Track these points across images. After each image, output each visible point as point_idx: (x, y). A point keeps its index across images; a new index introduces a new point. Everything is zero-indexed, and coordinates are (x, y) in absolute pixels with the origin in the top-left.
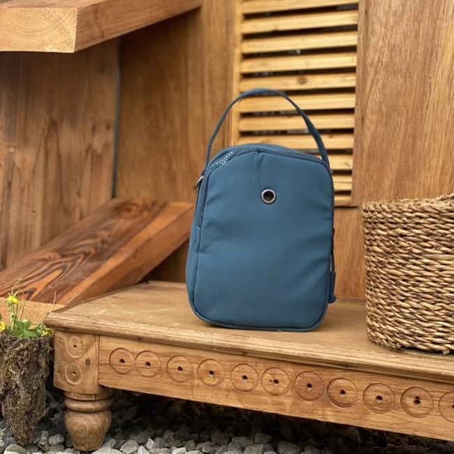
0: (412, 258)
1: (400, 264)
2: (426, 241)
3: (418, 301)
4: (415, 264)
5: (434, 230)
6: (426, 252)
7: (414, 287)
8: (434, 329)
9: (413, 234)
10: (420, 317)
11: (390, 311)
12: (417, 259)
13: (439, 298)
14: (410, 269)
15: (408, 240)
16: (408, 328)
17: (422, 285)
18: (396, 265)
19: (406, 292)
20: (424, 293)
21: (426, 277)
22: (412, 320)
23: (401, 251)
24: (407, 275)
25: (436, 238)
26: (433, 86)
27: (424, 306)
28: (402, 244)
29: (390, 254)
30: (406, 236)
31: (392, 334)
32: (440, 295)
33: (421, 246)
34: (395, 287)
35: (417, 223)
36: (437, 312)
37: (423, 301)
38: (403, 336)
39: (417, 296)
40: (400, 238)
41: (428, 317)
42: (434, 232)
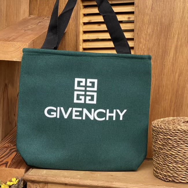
0: (173, 148)
1: (168, 149)
2: (179, 141)
3: (176, 164)
4: (174, 150)
5: (182, 137)
6: (179, 146)
7: (174, 158)
8: (182, 174)
9: (174, 139)
10: (176, 170)
11: (164, 167)
12: (175, 148)
13: (184, 163)
14: (173, 152)
15: (172, 141)
16: (172, 174)
17: (177, 158)
18: (167, 150)
19: (171, 160)
20: (178, 161)
21: (179, 155)
22: (173, 171)
23: (169, 145)
24: (172, 154)
25: (183, 140)
26: (166, 66)
27: (178, 166)
28: (170, 142)
29: (165, 145)
30: (171, 139)
31: (165, 176)
32: (184, 162)
33: (177, 143)
34: (167, 158)
35: (176, 135)
36: (183, 168)
37: (178, 164)
38: (170, 177)
39: (175, 162)
40: (169, 140)
41: (180, 170)
42: (182, 138)
